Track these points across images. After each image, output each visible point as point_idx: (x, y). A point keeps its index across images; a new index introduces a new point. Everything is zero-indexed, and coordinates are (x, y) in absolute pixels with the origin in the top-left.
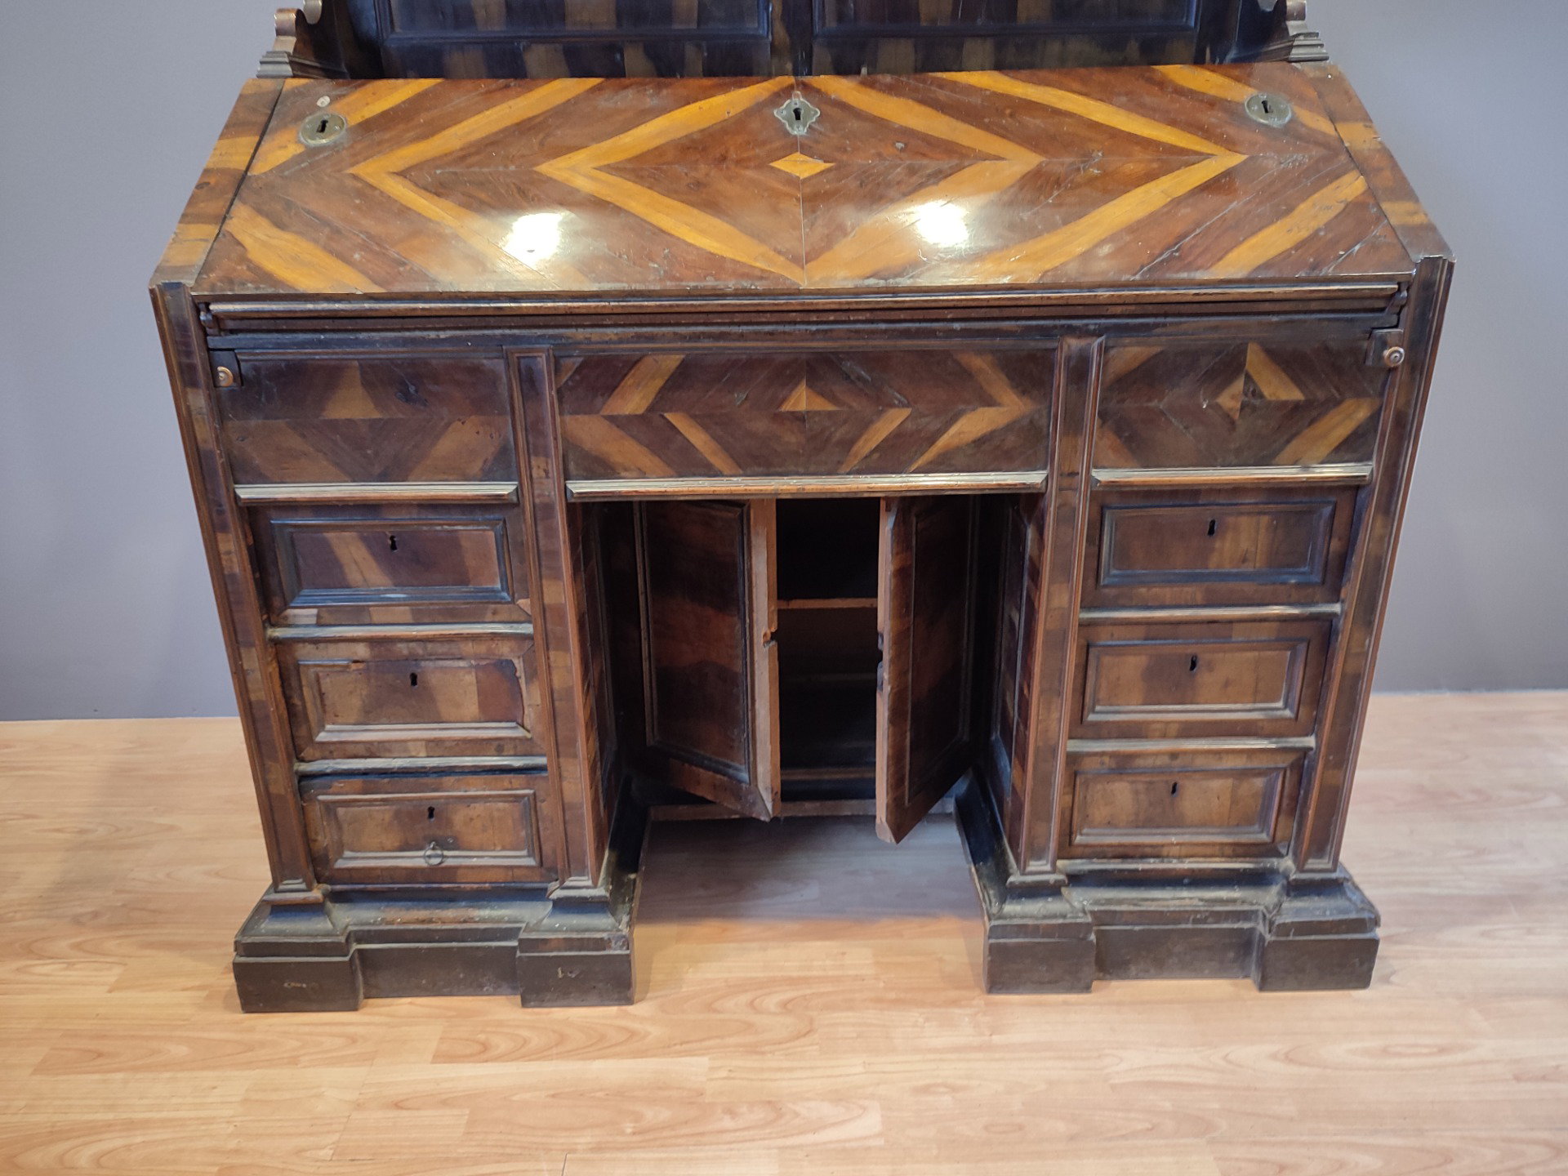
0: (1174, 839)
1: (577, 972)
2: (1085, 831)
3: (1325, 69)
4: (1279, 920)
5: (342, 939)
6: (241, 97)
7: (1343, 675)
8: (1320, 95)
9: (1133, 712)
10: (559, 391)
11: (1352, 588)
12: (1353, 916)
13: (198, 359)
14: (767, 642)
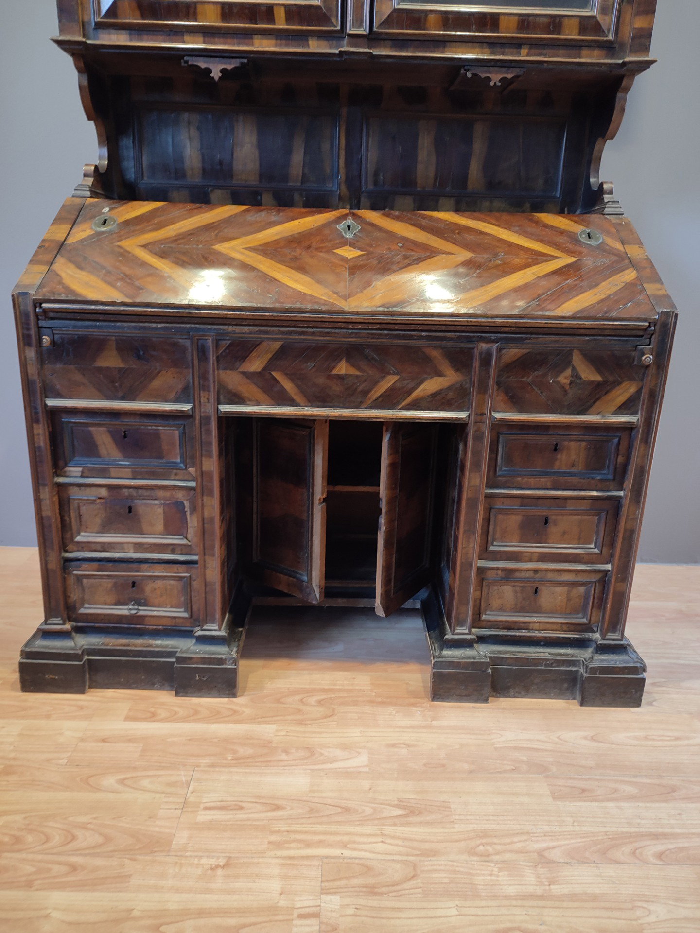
0: (536, 619)
1: (207, 677)
2: (488, 612)
3: (621, 219)
4: (591, 666)
5: (80, 652)
6: (64, 206)
7: (625, 530)
8: (618, 231)
9: (514, 547)
10: (217, 357)
11: (629, 483)
12: (632, 665)
13: (33, 332)
14: (320, 503)
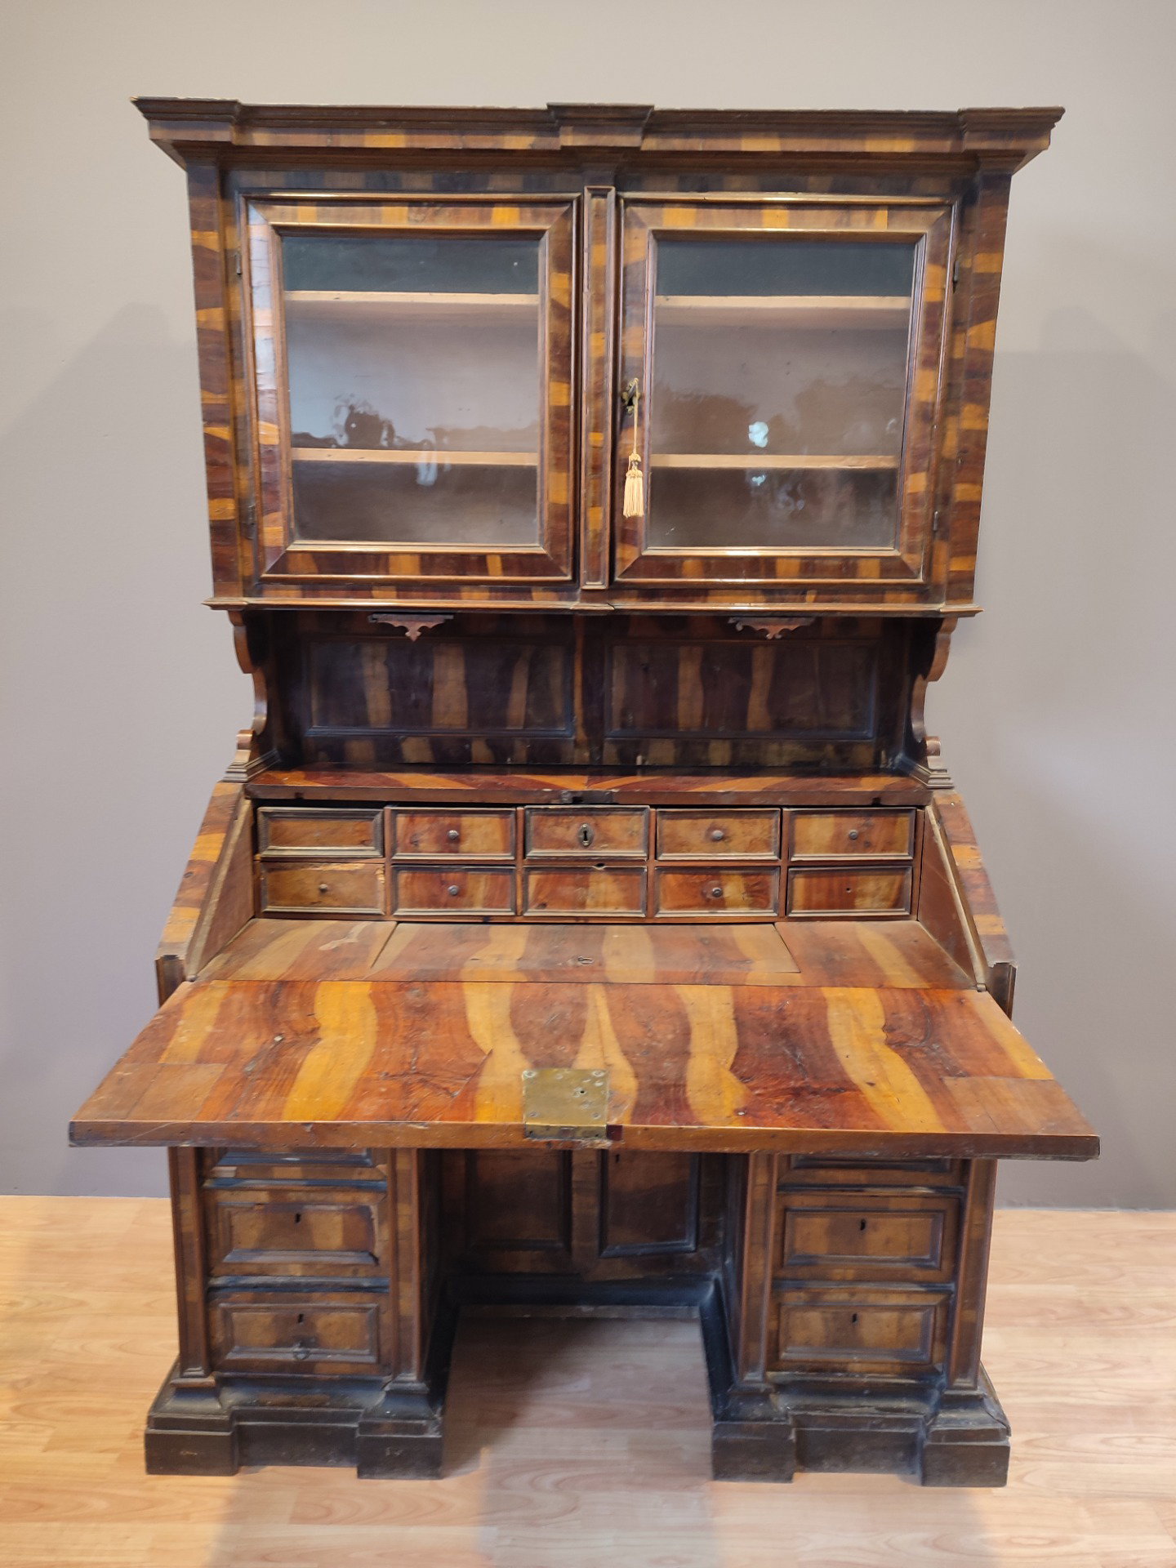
0: (855, 1358)
1: (401, 1451)
2: (789, 1349)
3: (949, 797)
4: (934, 1429)
5: (227, 1417)
6: (213, 799)
8: (944, 820)
12: (990, 1427)
